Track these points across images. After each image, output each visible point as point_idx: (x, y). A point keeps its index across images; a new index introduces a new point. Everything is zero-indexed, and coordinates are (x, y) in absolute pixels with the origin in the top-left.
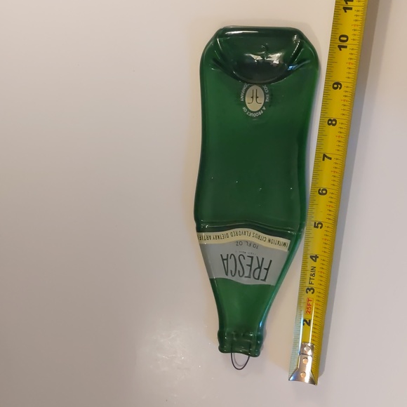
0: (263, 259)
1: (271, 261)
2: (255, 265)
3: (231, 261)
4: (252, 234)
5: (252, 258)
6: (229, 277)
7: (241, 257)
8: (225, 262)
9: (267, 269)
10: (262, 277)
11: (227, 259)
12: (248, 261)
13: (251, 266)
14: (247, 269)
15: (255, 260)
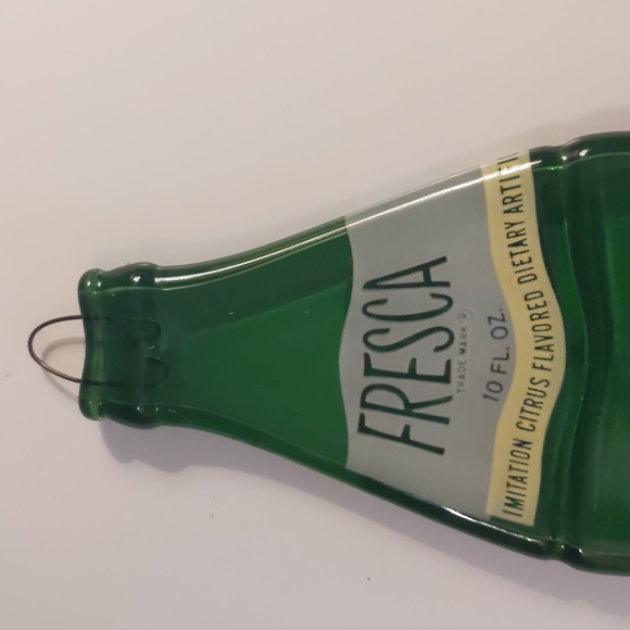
0: (445, 421)
1: (440, 451)
2: (416, 391)
3: (421, 300)
4: (539, 375)
5: (446, 379)
6: (360, 296)
7: (443, 338)
8: (419, 277)
9: (405, 438)
10: (374, 420)
11: (428, 282)
12: (431, 364)
13: (412, 374)
14: (398, 361)
15: (438, 390)
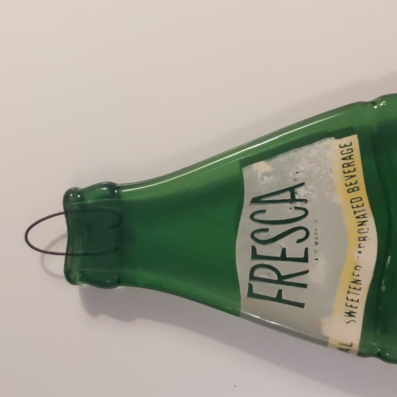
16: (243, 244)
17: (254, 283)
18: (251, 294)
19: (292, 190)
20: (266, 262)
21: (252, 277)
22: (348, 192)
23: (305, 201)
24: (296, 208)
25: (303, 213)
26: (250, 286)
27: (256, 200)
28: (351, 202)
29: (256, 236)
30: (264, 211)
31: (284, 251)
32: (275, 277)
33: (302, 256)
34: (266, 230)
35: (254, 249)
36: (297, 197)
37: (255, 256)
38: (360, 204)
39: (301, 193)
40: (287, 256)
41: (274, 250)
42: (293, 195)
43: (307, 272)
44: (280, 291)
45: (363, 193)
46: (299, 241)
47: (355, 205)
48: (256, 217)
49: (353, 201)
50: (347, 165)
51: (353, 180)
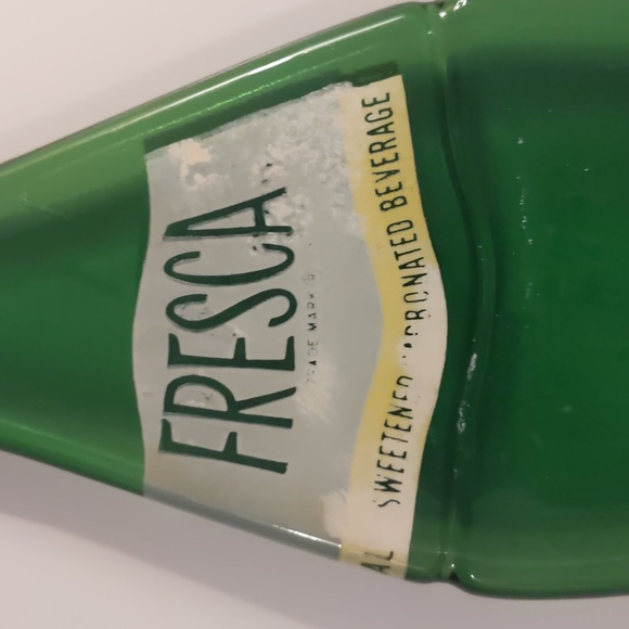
16: (149, 330)
17: (174, 419)
18: (168, 444)
19: (257, 204)
20: (201, 371)
21: (170, 406)
22: (382, 209)
23: (287, 230)
24: (268, 247)
25: (283, 258)
26: (166, 427)
27: (179, 230)
28: (389, 233)
29: (178, 311)
30: (195, 255)
31: (241, 343)
32: (222, 406)
33: (281, 356)
34: (201, 298)
35: (173, 341)
36: (269, 222)
37: (175, 357)
38: (408, 235)
39: (277, 212)
40: (249, 357)
41: (217, 343)
42: (259, 219)
43: (291, 392)
44: (232, 437)
45: (414, 210)
46: (274, 322)
47: (397, 238)
48: (179, 268)
49: (392, 229)
50: (378, 147)
51: (392, 182)
